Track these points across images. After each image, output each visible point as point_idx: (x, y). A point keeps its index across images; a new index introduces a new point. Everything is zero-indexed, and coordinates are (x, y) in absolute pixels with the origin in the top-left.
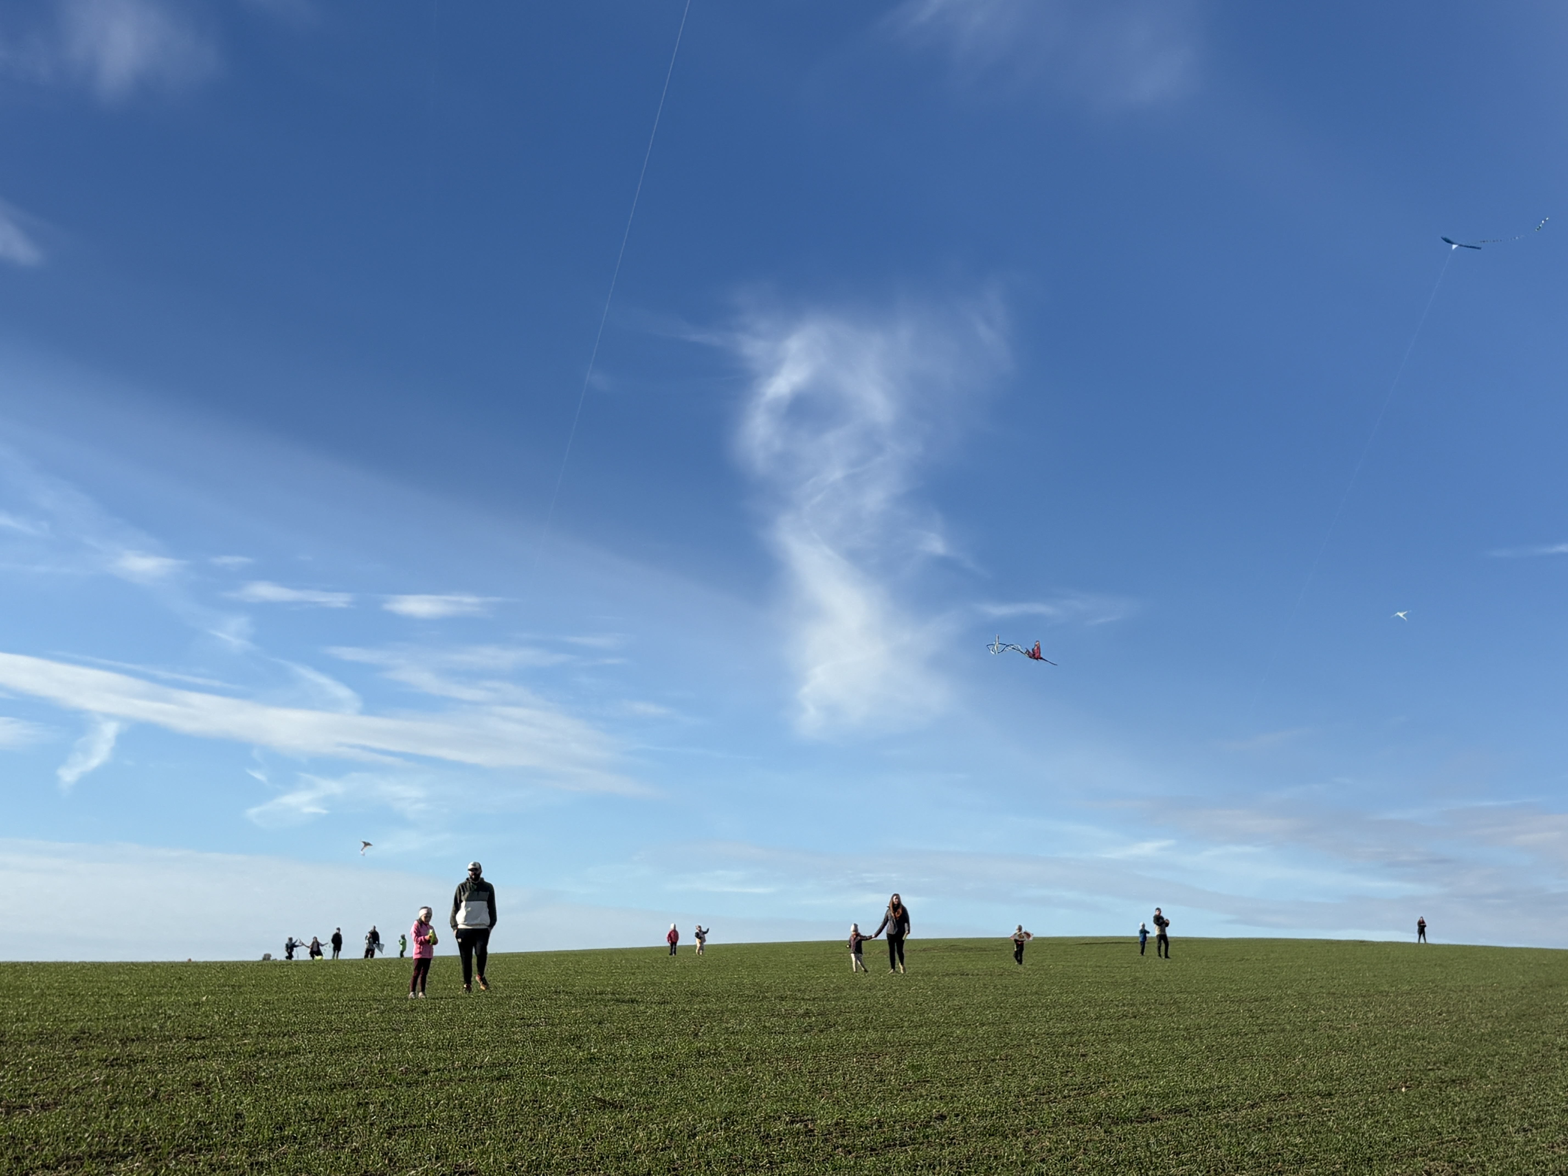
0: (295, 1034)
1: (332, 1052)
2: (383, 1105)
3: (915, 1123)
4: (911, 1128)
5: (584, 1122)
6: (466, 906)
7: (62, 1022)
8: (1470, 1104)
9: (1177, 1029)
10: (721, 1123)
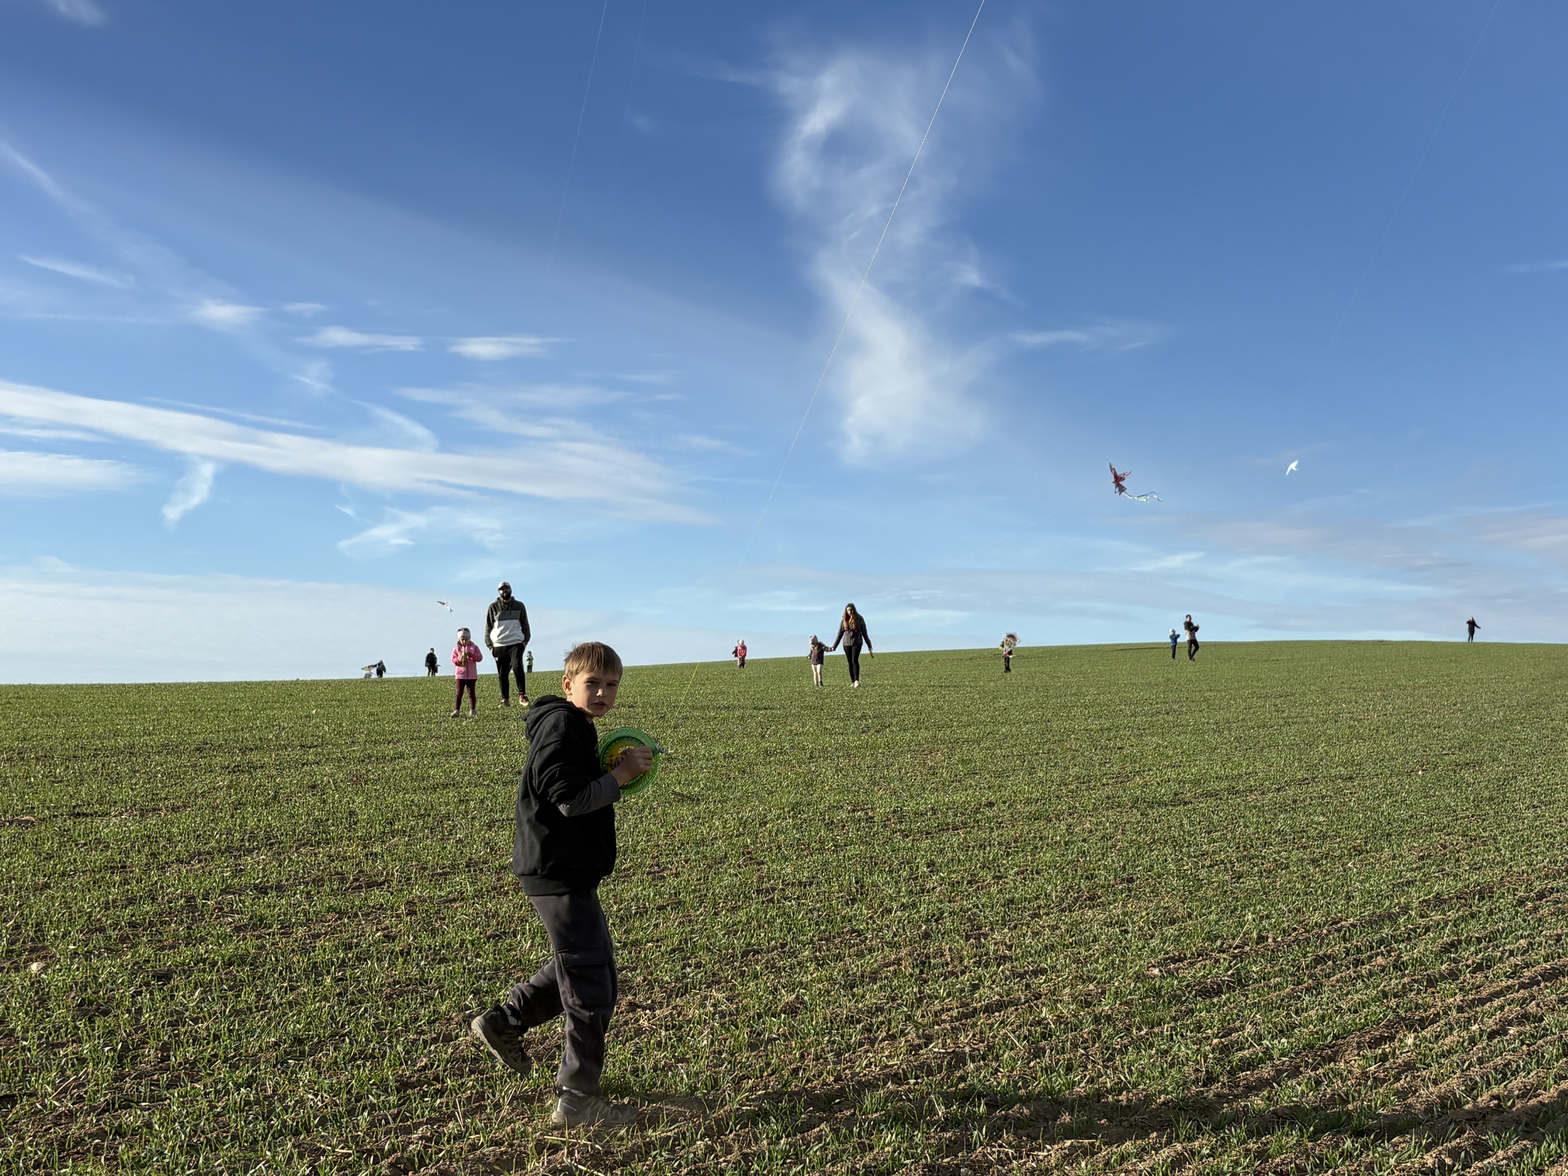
0: (398, 741)
1: (433, 756)
2: (482, 801)
3: (966, 809)
4: (962, 814)
5: (664, 813)
6: (499, 626)
7: (185, 735)
8: (1483, 784)
9: (1208, 723)
10: (789, 812)
